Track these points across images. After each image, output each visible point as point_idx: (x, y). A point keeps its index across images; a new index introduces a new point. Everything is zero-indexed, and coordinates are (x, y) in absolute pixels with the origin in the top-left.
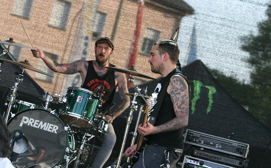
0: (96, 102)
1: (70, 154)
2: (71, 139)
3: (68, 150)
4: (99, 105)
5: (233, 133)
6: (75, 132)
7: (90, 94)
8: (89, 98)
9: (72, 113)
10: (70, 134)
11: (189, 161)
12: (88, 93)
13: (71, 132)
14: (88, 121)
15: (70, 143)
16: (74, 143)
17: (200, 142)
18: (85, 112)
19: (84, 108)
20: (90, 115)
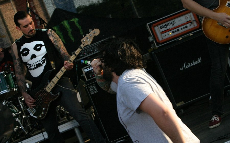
0: (10, 76)
1: (17, 116)
2: (12, 107)
3: (14, 114)
4: (14, 76)
5: (104, 36)
6: (12, 101)
7: (4, 74)
8: (5, 76)
9: (1, 92)
10: (9, 104)
11: (86, 70)
12: (2, 74)
13: (9, 103)
14: (14, 90)
15: (13, 110)
16: (16, 108)
17: (84, 55)
18: (8, 86)
19: (6, 84)
20: (12, 85)
